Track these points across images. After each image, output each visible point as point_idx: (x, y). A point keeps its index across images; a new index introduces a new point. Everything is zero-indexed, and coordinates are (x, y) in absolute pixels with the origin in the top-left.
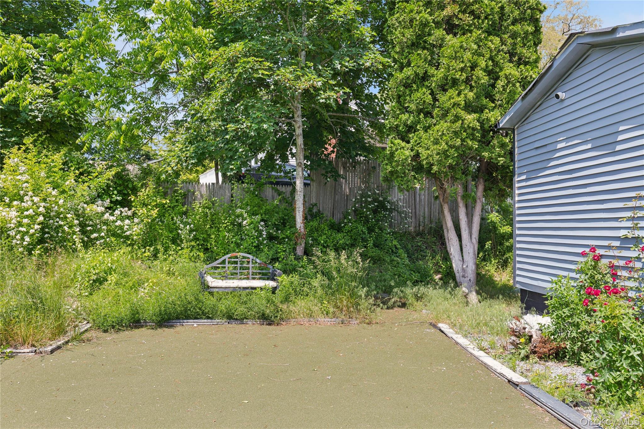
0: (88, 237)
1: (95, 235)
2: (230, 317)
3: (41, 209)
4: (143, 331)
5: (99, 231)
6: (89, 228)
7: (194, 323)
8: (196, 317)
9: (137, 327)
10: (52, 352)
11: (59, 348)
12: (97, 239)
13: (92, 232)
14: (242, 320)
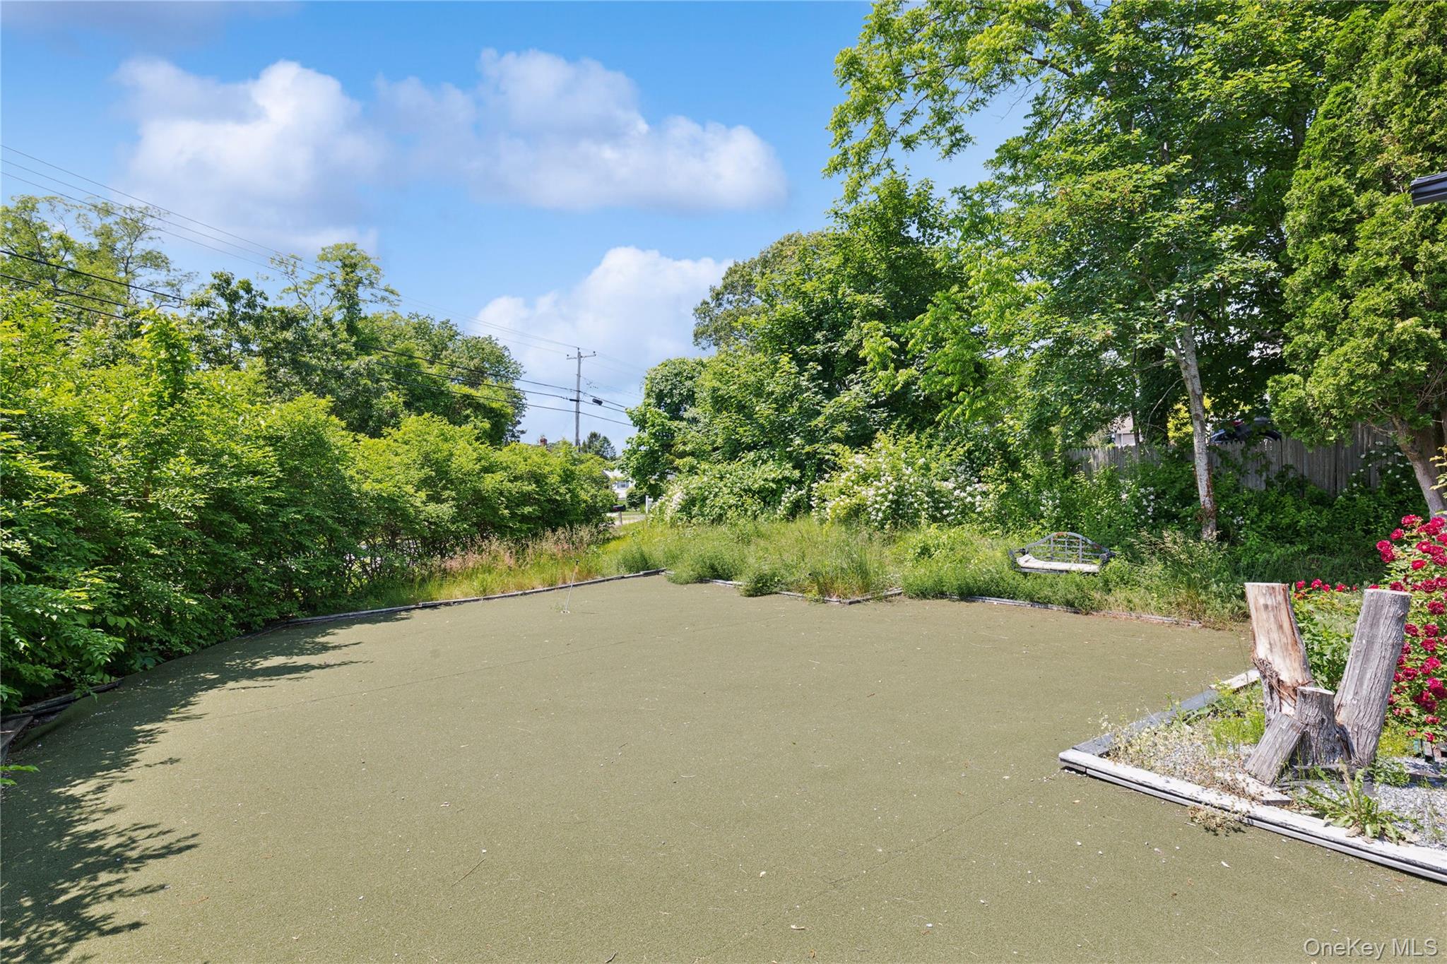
0: (941, 513)
1: (945, 512)
2: (1033, 600)
3: (892, 489)
4: (945, 601)
5: (951, 507)
6: (941, 505)
7: (995, 602)
8: (999, 595)
9: (941, 598)
10: (850, 603)
11: (858, 602)
12: (948, 515)
13: (943, 508)
14: (1045, 603)
